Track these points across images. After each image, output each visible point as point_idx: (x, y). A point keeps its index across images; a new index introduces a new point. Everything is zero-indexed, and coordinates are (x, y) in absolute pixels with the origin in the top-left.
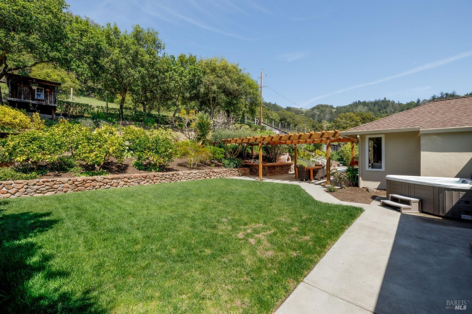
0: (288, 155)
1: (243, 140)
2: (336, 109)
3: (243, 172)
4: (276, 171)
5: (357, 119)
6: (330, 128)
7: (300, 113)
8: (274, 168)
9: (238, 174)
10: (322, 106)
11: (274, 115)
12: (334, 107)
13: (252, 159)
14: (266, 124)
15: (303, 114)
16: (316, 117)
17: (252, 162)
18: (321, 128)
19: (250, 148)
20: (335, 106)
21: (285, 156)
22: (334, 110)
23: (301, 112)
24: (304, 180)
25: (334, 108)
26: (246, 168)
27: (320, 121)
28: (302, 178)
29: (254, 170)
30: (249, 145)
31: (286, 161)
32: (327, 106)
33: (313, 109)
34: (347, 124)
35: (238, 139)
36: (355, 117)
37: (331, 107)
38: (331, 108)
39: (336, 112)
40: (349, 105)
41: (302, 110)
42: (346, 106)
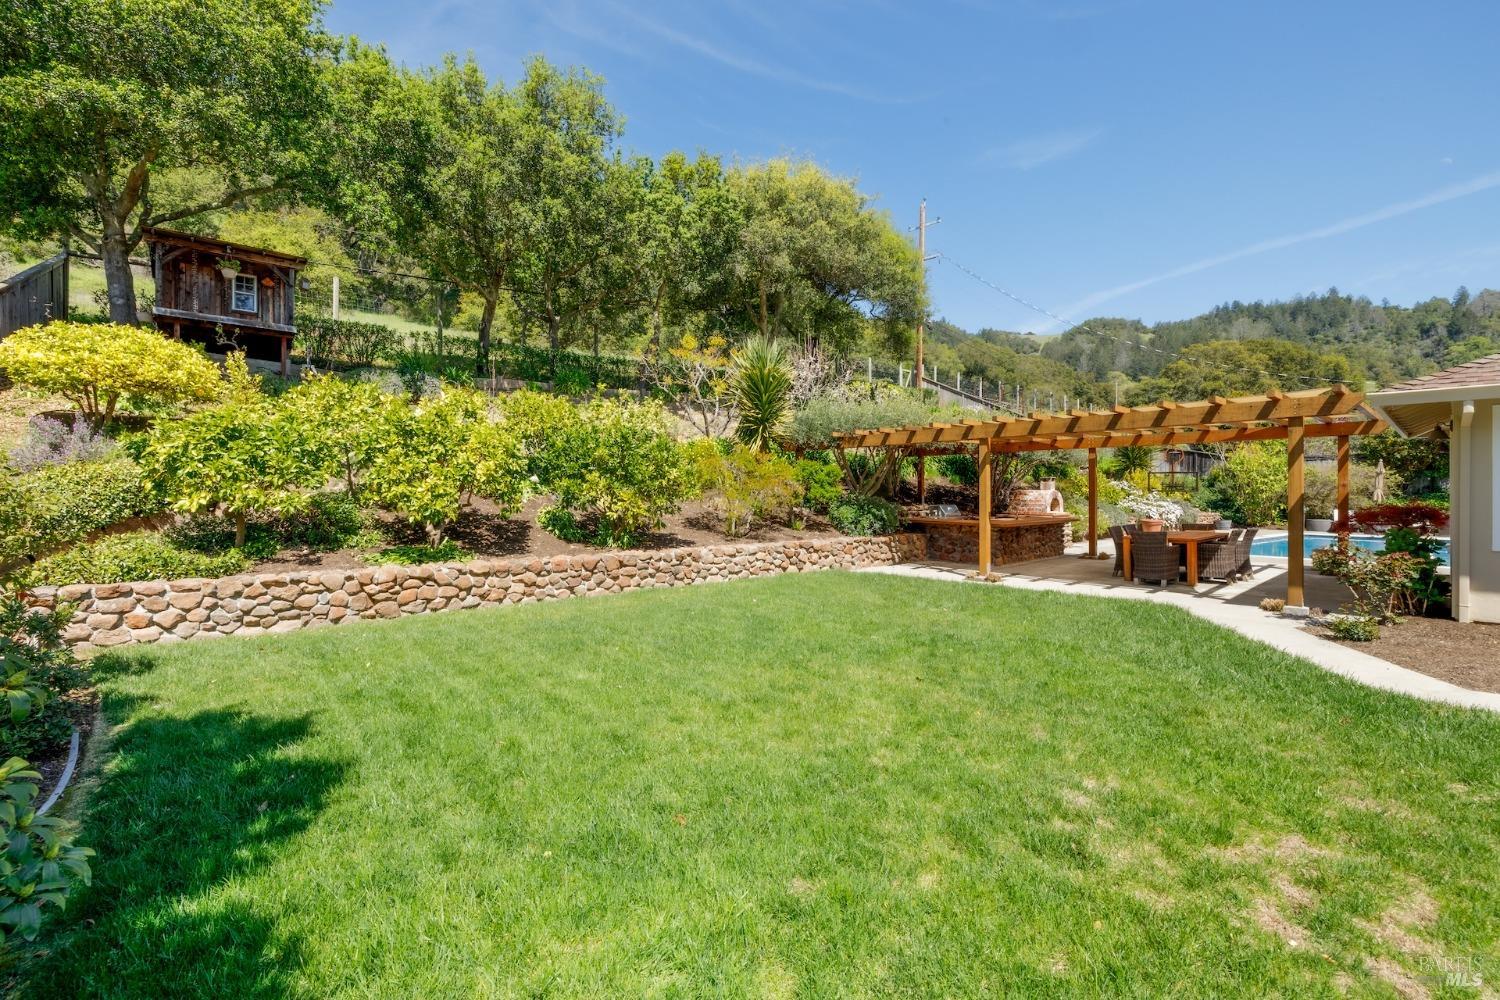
0: (1053, 489)
1: (913, 433)
2: (1154, 333)
3: (905, 547)
4: (1023, 548)
5: (1253, 360)
6: (1137, 395)
7: (1026, 348)
8: (1018, 536)
9: (889, 555)
10: (1105, 324)
11: (944, 357)
12: (1144, 328)
13: (920, 503)
14: (936, 385)
15: (1036, 351)
16: (1084, 360)
17: (923, 513)
18: (1107, 398)
19: (915, 465)
20: (1150, 324)
21: (1042, 492)
22: (1147, 337)
23: (1031, 347)
24: (1164, 582)
25: (1145, 330)
26: (915, 536)
27: (1100, 375)
28: (1153, 577)
29: (941, 542)
30: (910, 455)
31: (1048, 510)
32: (1121, 324)
33: (1070, 337)
34: (1216, 379)
35: (892, 431)
36: (1246, 354)
37: (1137, 326)
38: (1137, 329)
39: (1152, 343)
40: (1201, 318)
41: (1032, 338)
42: (1191, 321)
